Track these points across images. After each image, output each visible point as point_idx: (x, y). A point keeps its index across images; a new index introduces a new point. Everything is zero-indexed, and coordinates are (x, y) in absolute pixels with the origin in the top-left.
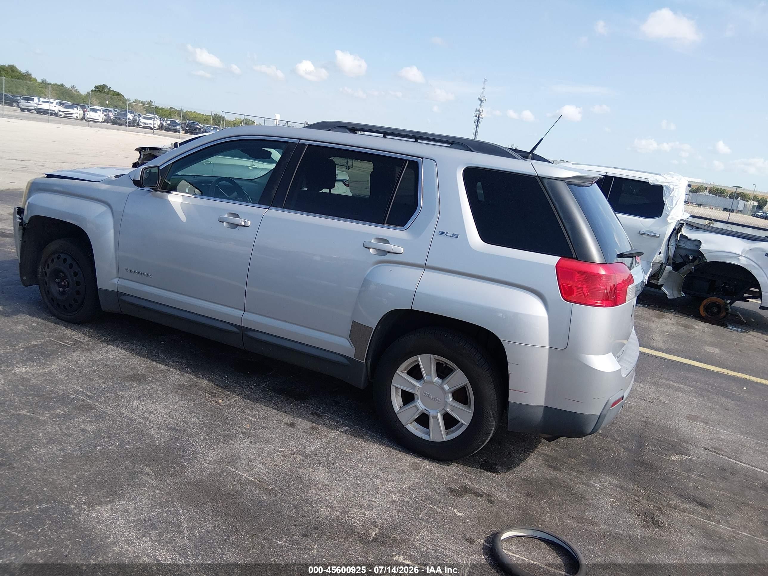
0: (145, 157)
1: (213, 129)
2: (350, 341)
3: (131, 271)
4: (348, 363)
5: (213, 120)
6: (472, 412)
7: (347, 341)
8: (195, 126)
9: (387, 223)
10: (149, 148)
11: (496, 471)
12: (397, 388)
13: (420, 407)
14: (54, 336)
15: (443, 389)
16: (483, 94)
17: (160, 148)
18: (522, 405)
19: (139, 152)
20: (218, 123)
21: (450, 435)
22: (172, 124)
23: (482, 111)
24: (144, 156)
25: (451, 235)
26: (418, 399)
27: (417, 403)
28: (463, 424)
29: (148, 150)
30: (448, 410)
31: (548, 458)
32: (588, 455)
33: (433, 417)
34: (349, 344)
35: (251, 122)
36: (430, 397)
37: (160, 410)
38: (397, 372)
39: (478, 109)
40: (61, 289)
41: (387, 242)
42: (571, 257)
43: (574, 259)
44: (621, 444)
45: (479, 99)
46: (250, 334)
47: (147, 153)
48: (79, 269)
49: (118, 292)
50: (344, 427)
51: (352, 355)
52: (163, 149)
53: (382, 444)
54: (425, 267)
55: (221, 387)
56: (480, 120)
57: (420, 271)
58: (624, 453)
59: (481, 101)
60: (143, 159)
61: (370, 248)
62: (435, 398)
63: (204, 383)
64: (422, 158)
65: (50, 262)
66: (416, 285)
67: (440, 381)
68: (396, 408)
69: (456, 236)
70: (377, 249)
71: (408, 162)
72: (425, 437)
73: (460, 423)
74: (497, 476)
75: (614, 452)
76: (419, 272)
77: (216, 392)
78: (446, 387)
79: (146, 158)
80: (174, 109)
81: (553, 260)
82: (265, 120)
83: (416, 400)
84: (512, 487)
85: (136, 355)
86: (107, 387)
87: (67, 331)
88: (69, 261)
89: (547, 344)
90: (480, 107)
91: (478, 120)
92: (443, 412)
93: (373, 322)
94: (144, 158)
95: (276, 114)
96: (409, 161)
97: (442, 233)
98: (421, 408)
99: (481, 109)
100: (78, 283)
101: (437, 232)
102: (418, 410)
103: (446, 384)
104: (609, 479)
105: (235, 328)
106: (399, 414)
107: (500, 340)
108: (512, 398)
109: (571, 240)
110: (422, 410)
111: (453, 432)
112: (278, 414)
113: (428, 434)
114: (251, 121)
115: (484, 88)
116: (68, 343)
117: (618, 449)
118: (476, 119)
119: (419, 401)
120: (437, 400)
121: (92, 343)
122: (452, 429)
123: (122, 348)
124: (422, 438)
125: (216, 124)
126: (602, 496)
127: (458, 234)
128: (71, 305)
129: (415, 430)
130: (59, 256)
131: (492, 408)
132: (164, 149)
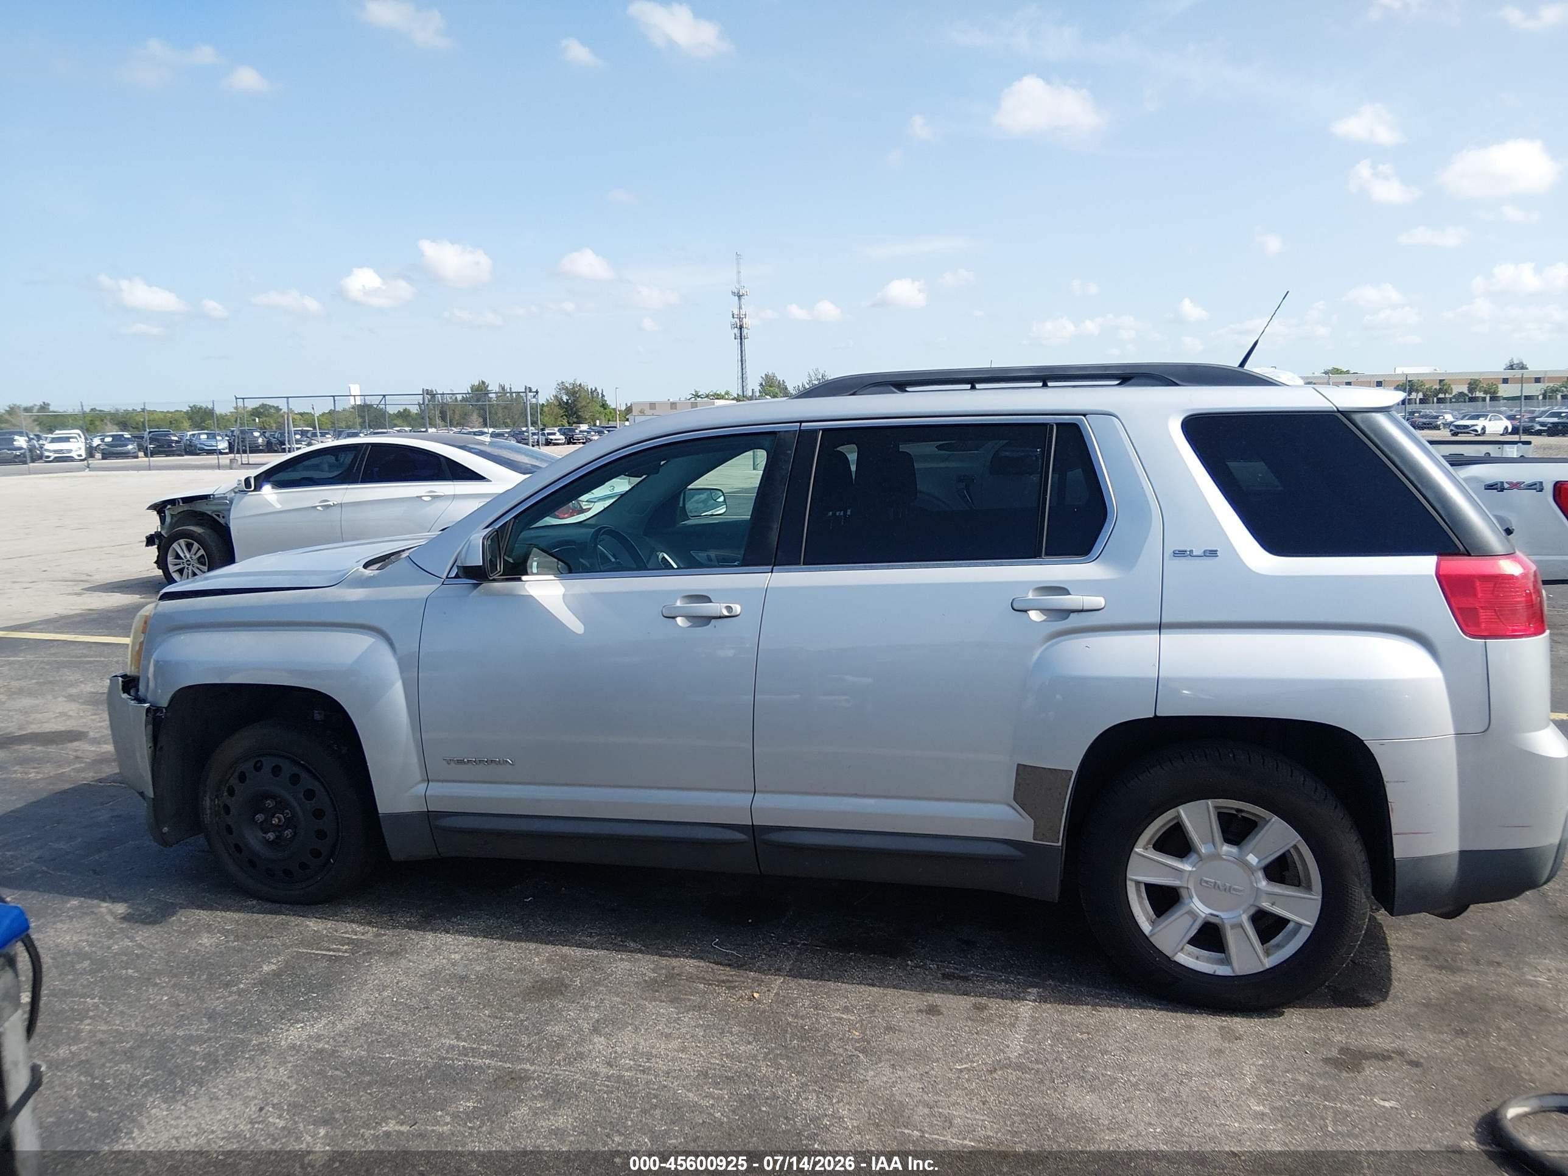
0: (175, 519)
1: (208, 438)
2: (1018, 807)
3: (460, 762)
4: (1019, 853)
5: (190, 418)
6: (1319, 897)
7: (1012, 811)
8: (167, 438)
9: (1047, 554)
10: (182, 499)
11: (1366, 1004)
12: (1138, 883)
13: (1198, 911)
14: (297, 942)
15: (1247, 865)
16: (739, 282)
17: (210, 495)
18: (1420, 860)
19: (156, 513)
20: (201, 423)
21: (1276, 955)
22: (117, 443)
23: (745, 315)
24: (172, 518)
25: (1200, 553)
26: (1191, 897)
27: (1192, 905)
28: (1299, 926)
29: (181, 504)
30: (1264, 904)
31: (1426, 953)
33: (1233, 927)
34: (1015, 812)
35: (272, 411)
36: (1219, 887)
37: (662, 1046)
38: (1136, 850)
39: (736, 312)
40: (271, 836)
41: (1063, 591)
42: (1456, 553)
43: (1463, 555)
45: (733, 293)
46: (775, 837)
47: (181, 510)
48: (317, 783)
49: (428, 811)
50: (1029, 990)
51: (1027, 836)
52: (216, 496)
53: (1129, 1006)
54: (1160, 627)
55: (729, 965)
56: (745, 332)
57: (1152, 637)
59: (740, 296)
60: (171, 524)
61: (1029, 610)
62: (1230, 887)
63: (689, 965)
64: (1084, 415)
65: (234, 781)
66: (1154, 665)
67: (1233, 850)
68: (1146, 927)
69: (1213, 553)
70: (1043, 610)
71: (1055, 427)
72: (1222, 970)
73: (1291, 926)
74: (1377, 1012)
76: (1150, 639)
77: (728, 978)
78: (1252, 859)
79: (176, 522)
80: (100, 411)
81: (1425, 565)
82: (334, 401)
83: (1187, 901)
84: (1419, 1025)
85: (502, 938)
86: (510, 1025)
87: (313, 925)
88: (288, 769)
89: (1450, 729)
90: (740, 308)
91: (741, 334)
92: (1252, 911)
93: (1071, 760)
94: (174, 521)
95: (351, 385)
96: (1057, 424)
97: (1180, 554)
98: (1201, 914)
99: (743, 312)
100: (319, 814)
101: (1169, 551)
102: (1195, 921)
103: (1251, 852)
105: (737, 833)
106: (1154, 936)
107: (1363, 741)
108: (1401, 849)
109: (1447, 521)
110: (1205, 917)
111: (1279, 946)
112: (886, 995)
113: (1227, 961)
114: (273, 407)
115: (739, 272)
116: (339, 950)
118: (737, 331)
119: (1196, 900)
120: (1234, 889)
121: (390, 937)
122: (1273, 942)
123: (461, 933)
124: (1217, 973)
125: (198, 427)
127: (1215, 549)
128: (303, 866)
129: (1195, 961)
130: (257, 763)
131: (1362, 878)
132: (219, 496)
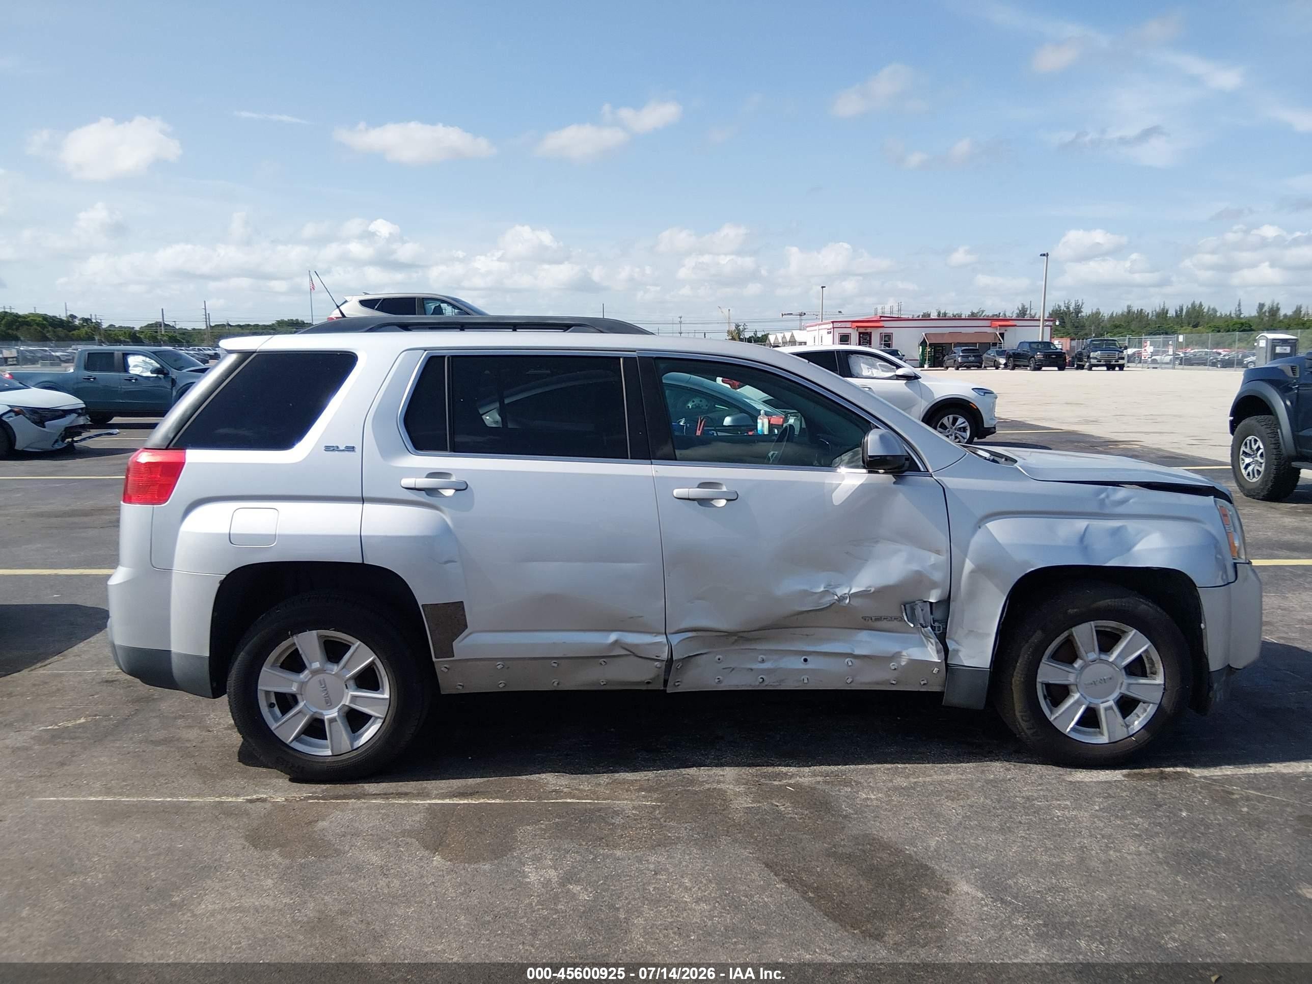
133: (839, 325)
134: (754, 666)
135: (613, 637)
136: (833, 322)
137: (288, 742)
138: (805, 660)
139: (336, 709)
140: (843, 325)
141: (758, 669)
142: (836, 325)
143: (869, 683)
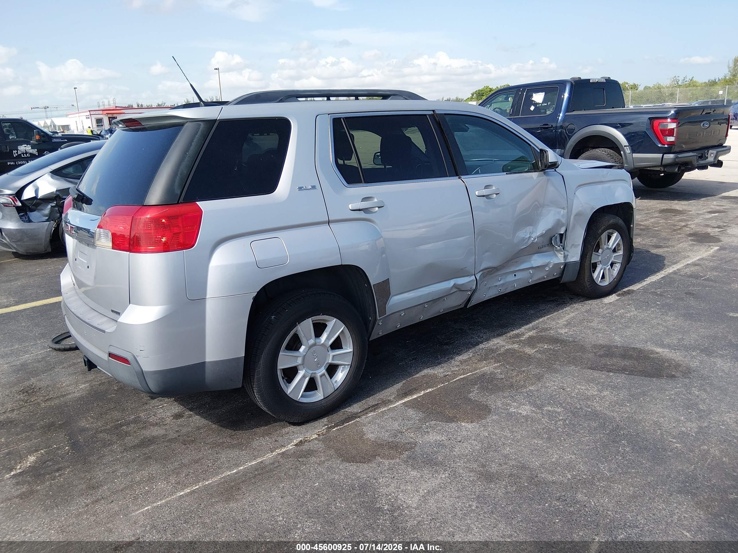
32: (111, 399)
44: (94, 431)
58: (83, 423)
75: (92, 417)
104: (77, 395)
117: (92, 423)
126: (72, 382)
133: (94, 112)
134: (498, 284)
135: (452, 283)
136: (89, 111)
137: (297, 400)
138: (515, 275)
139: (323, 368)
140: (97, 112)
141: (498, 285)
142: (92, 113)
143: (537, 280)
